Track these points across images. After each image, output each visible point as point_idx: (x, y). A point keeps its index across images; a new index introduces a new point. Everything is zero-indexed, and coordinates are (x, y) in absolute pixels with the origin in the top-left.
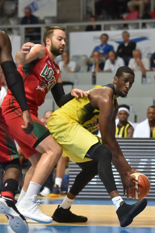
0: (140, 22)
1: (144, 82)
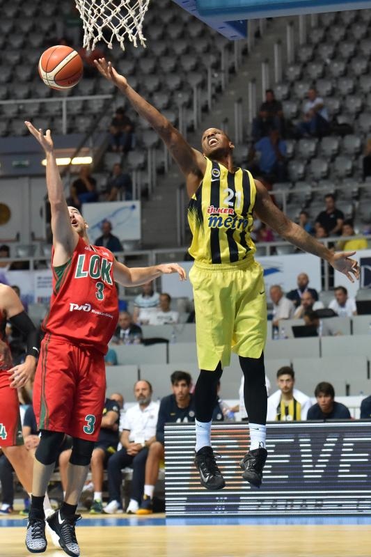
0: (268, 245)
1: (276, 337)
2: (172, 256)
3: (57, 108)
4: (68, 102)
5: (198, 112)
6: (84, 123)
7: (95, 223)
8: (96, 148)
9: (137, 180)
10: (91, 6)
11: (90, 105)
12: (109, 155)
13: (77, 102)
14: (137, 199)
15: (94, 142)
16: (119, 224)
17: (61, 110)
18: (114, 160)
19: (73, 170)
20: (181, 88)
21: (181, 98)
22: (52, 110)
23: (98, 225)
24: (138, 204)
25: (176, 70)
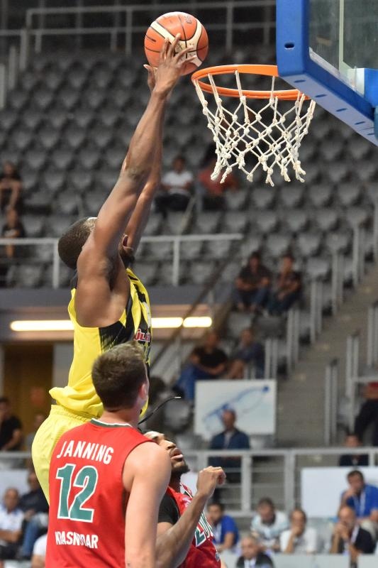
2: (318, 459)
3: (166, 249)
4: (182, 243)
5: (359, 262)
6: (201, 273)
7: (212, 408)
8: (218, 306)
9: (273, 351)
10: (231, 126)
11: (212, 248)
12: (234, 316)
13: (194, 243)
14: (271, 377)
15: (216, 298)
16: (246, 411)
17: (172, 253)
18: (241, 324)
19: (185, 334)
20: (337, 227)
21: (336, 243)
22: (160, 253)
23: (216, 412)
24: (272, 384)
25: (330, 204)
